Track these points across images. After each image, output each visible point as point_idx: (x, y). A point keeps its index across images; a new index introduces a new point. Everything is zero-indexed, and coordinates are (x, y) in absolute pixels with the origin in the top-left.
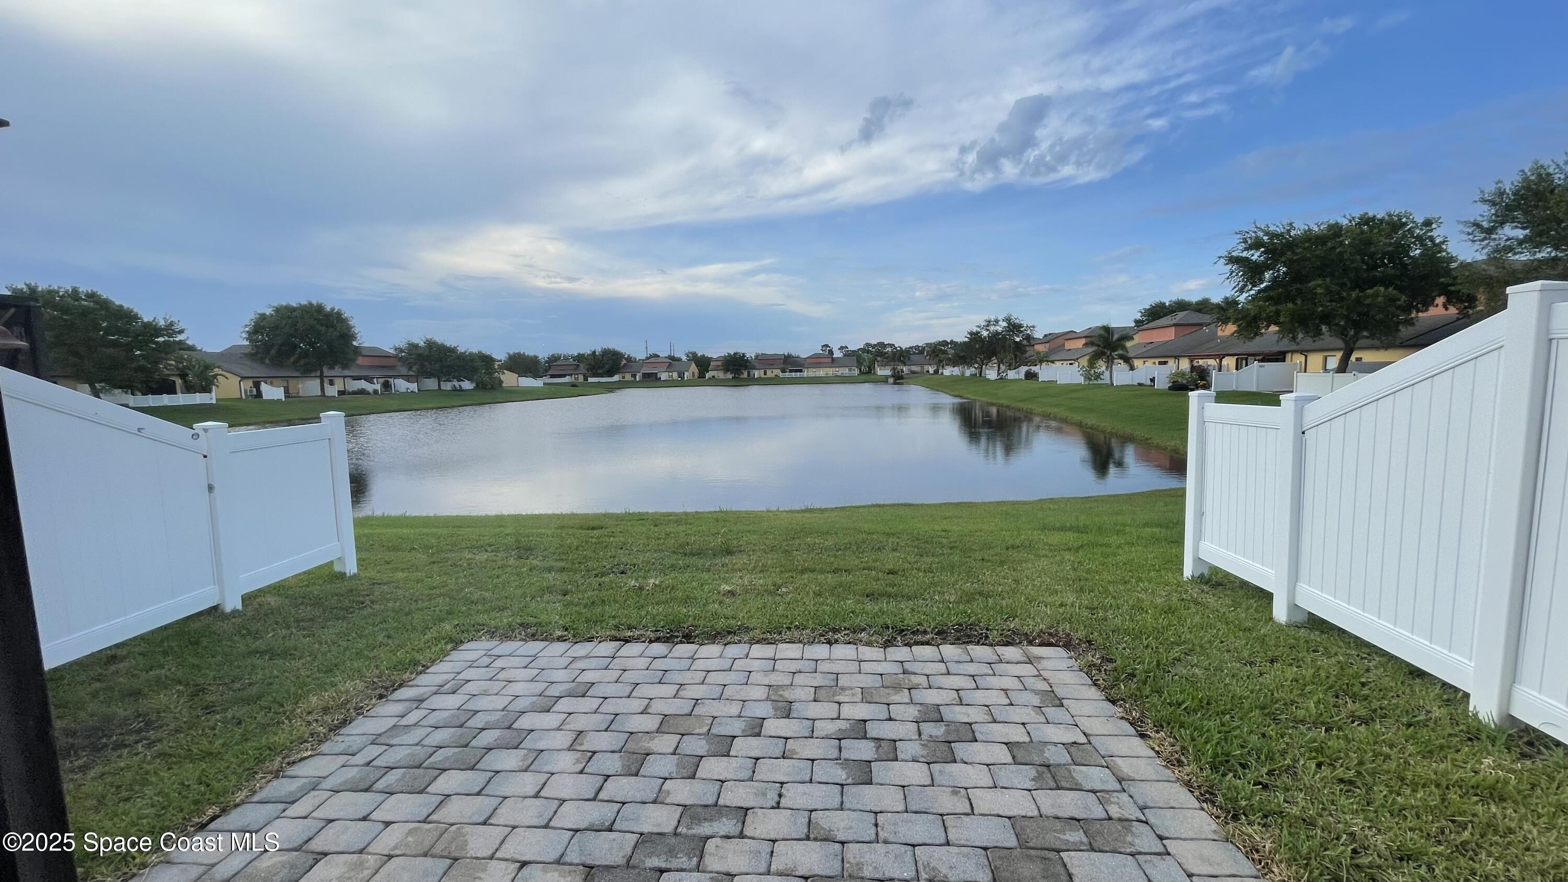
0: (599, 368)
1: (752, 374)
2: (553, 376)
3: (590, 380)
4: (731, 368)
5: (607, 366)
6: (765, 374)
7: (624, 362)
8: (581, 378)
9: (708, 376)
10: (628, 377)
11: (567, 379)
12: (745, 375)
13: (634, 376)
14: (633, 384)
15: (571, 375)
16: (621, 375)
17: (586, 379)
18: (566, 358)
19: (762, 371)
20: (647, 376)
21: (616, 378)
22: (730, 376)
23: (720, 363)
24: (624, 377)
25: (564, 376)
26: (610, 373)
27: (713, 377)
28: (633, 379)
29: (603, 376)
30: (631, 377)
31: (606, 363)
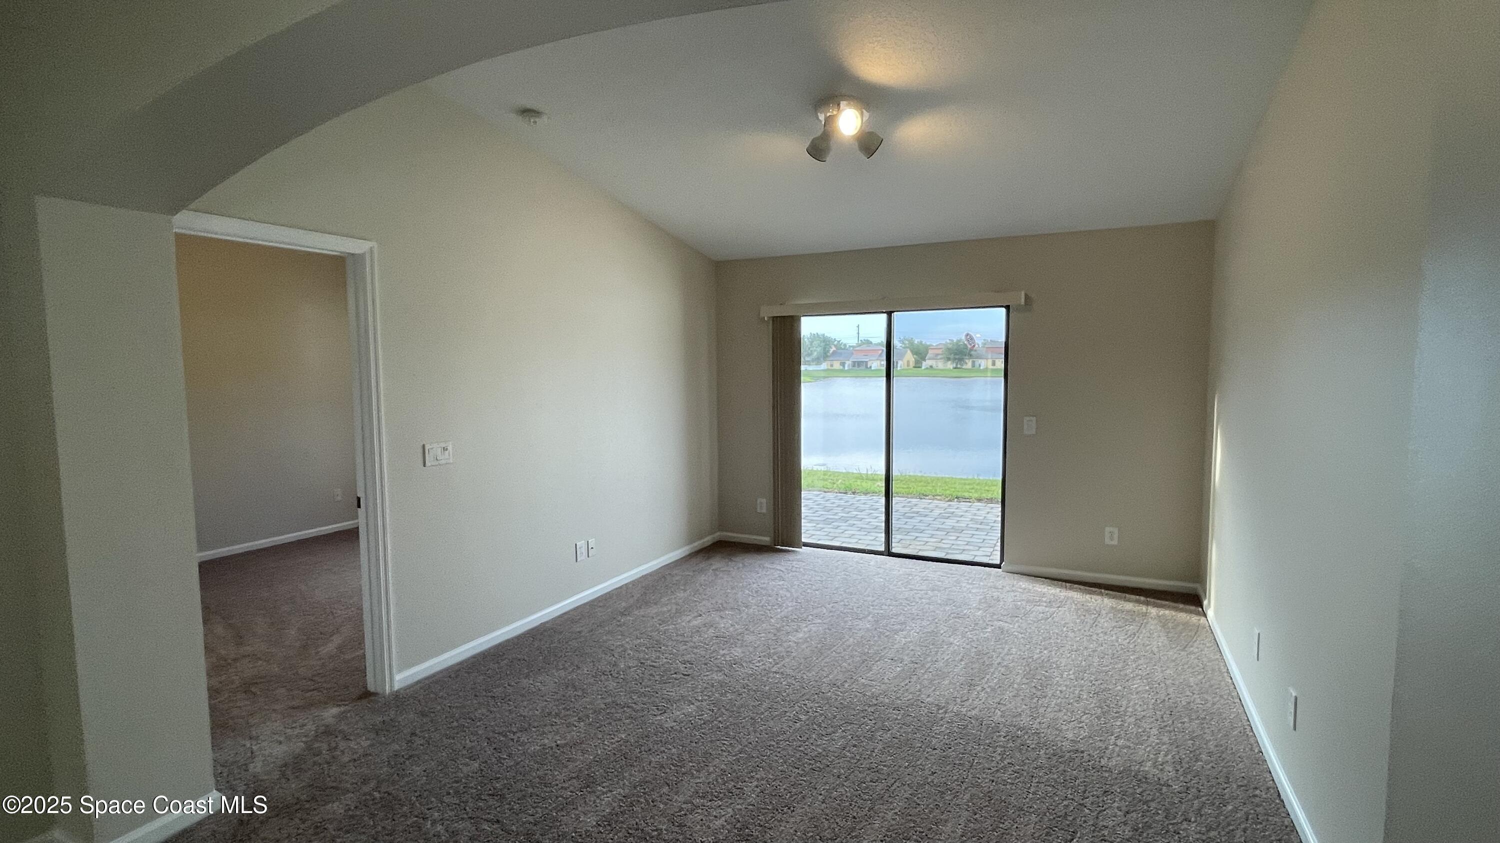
0: (807, 355)
1: (977, 364)
4: (952, 356)
5: (815, 354)
6: (994, 364)
7: (834, 349)
9: (925, 364)
10: (837, 365)
12: (969, 365)
13: (843, 364)
14: (842, 373)
16: (829, 363)
19: (990, 362)
20: (857, 364)
21: (824, 366)
22: (950, 365)
23: (940, 352)
24: (832, 366)
26: (818, 361)
27: (931, 367)
28: (841, 367)
29: (812, 364)
30: (840, 365)
31: (815, 351)
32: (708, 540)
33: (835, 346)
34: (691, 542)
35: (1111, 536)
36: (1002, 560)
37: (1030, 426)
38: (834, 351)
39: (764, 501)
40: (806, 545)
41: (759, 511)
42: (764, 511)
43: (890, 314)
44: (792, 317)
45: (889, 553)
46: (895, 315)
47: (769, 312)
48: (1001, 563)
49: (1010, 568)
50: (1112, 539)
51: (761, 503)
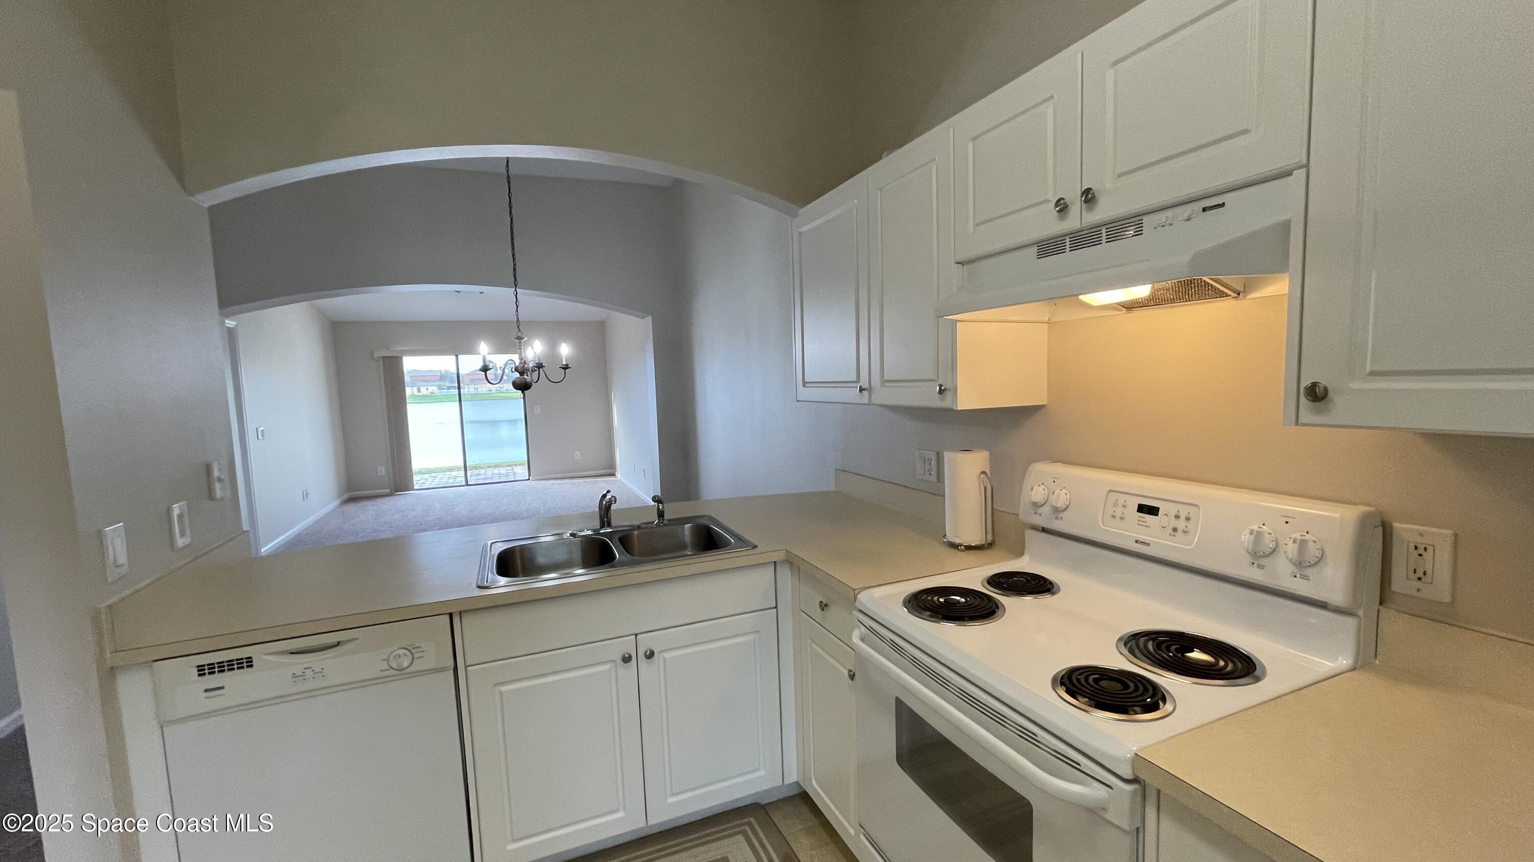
32: (345, 496)
34: (340, 496)
35: (577, 455)
36: (529, 475)
37: (538, 410)
39: (383, 468)
40: (416, 490)
41: (379, 474)
42: (383, 473)
43: (457, 356)
44: (396, 357)
45: (467, 485)
46: (460, 357)
47: (378, 354)
48: (529, 478)
49: (534, 479)
50: (577, 456)
51: (380, 469)
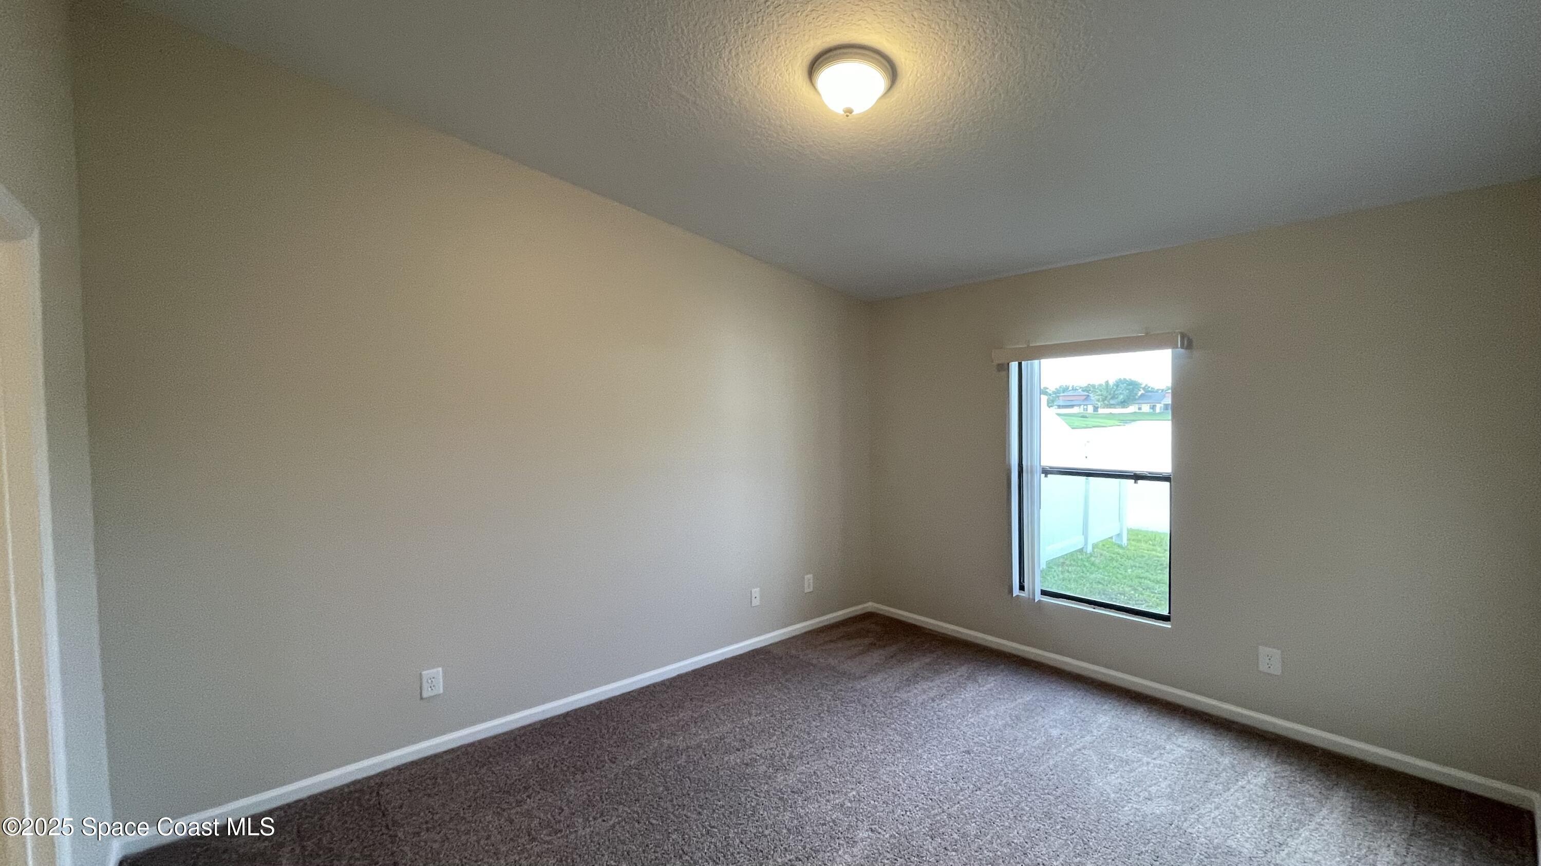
0: (1113, 398)
2: (1059, 407)
3: (1101, 411)
5: (1122, 397)
7: (1142, 392)
8: (1090, 409)
11: (1076, 410)
13: (1153, 408)
14: (1150, 417)
15: (1080, 405)
16: (1137, 406)
17: (1096, 409)
18: (1074, 389)
21: (1132, 409)
24: (1140, 409)
25: (1072, 406)
26: (1124, 404)
28: (1152, 411)
29: (1117, 407)
30: (1150, 408)
31: (1121, 394)
33: (1144, 389)
38: (1142, 395)
